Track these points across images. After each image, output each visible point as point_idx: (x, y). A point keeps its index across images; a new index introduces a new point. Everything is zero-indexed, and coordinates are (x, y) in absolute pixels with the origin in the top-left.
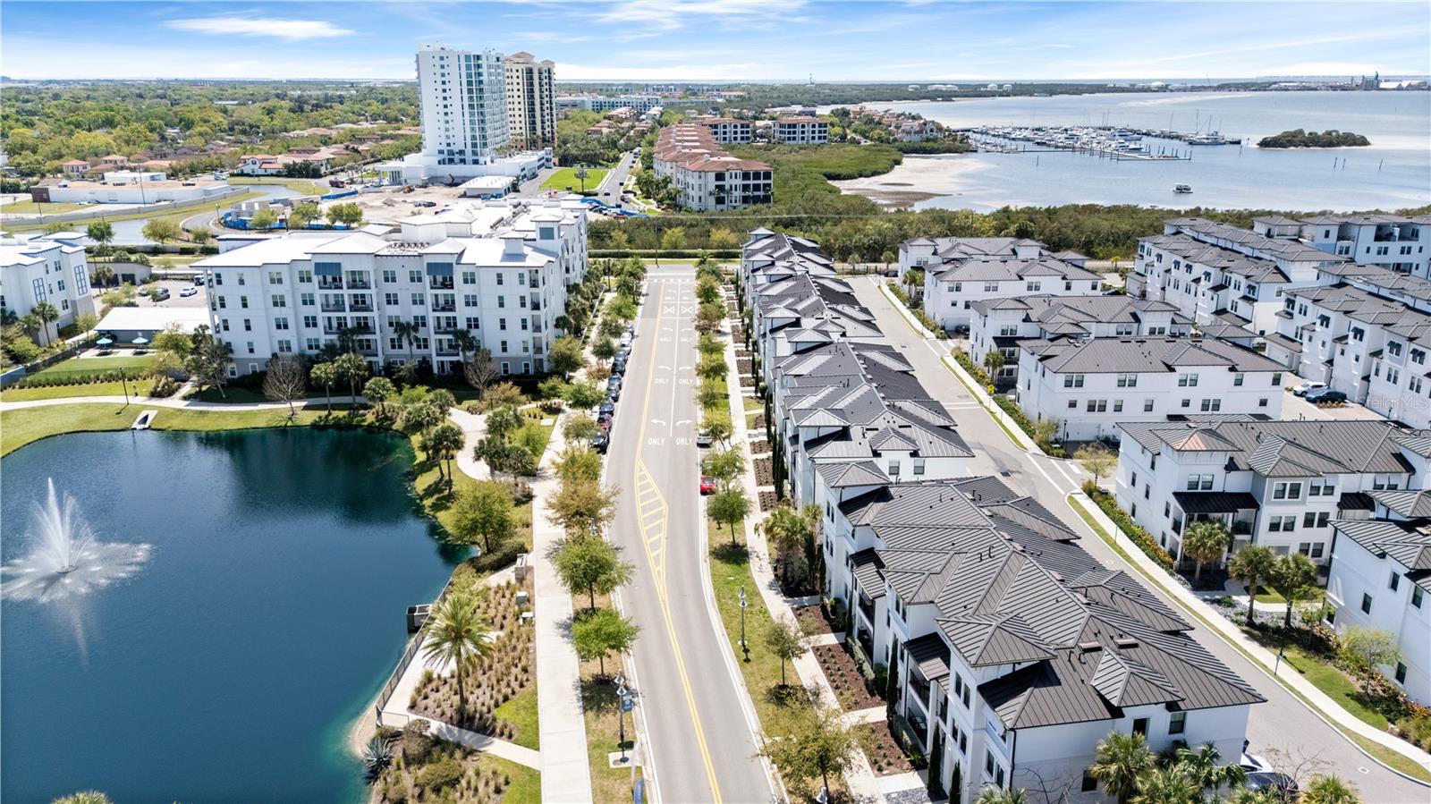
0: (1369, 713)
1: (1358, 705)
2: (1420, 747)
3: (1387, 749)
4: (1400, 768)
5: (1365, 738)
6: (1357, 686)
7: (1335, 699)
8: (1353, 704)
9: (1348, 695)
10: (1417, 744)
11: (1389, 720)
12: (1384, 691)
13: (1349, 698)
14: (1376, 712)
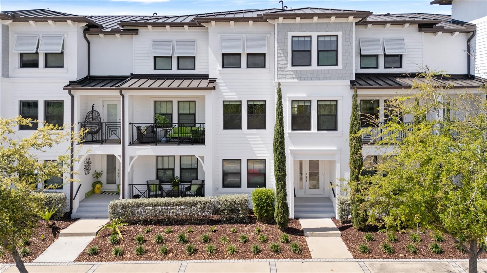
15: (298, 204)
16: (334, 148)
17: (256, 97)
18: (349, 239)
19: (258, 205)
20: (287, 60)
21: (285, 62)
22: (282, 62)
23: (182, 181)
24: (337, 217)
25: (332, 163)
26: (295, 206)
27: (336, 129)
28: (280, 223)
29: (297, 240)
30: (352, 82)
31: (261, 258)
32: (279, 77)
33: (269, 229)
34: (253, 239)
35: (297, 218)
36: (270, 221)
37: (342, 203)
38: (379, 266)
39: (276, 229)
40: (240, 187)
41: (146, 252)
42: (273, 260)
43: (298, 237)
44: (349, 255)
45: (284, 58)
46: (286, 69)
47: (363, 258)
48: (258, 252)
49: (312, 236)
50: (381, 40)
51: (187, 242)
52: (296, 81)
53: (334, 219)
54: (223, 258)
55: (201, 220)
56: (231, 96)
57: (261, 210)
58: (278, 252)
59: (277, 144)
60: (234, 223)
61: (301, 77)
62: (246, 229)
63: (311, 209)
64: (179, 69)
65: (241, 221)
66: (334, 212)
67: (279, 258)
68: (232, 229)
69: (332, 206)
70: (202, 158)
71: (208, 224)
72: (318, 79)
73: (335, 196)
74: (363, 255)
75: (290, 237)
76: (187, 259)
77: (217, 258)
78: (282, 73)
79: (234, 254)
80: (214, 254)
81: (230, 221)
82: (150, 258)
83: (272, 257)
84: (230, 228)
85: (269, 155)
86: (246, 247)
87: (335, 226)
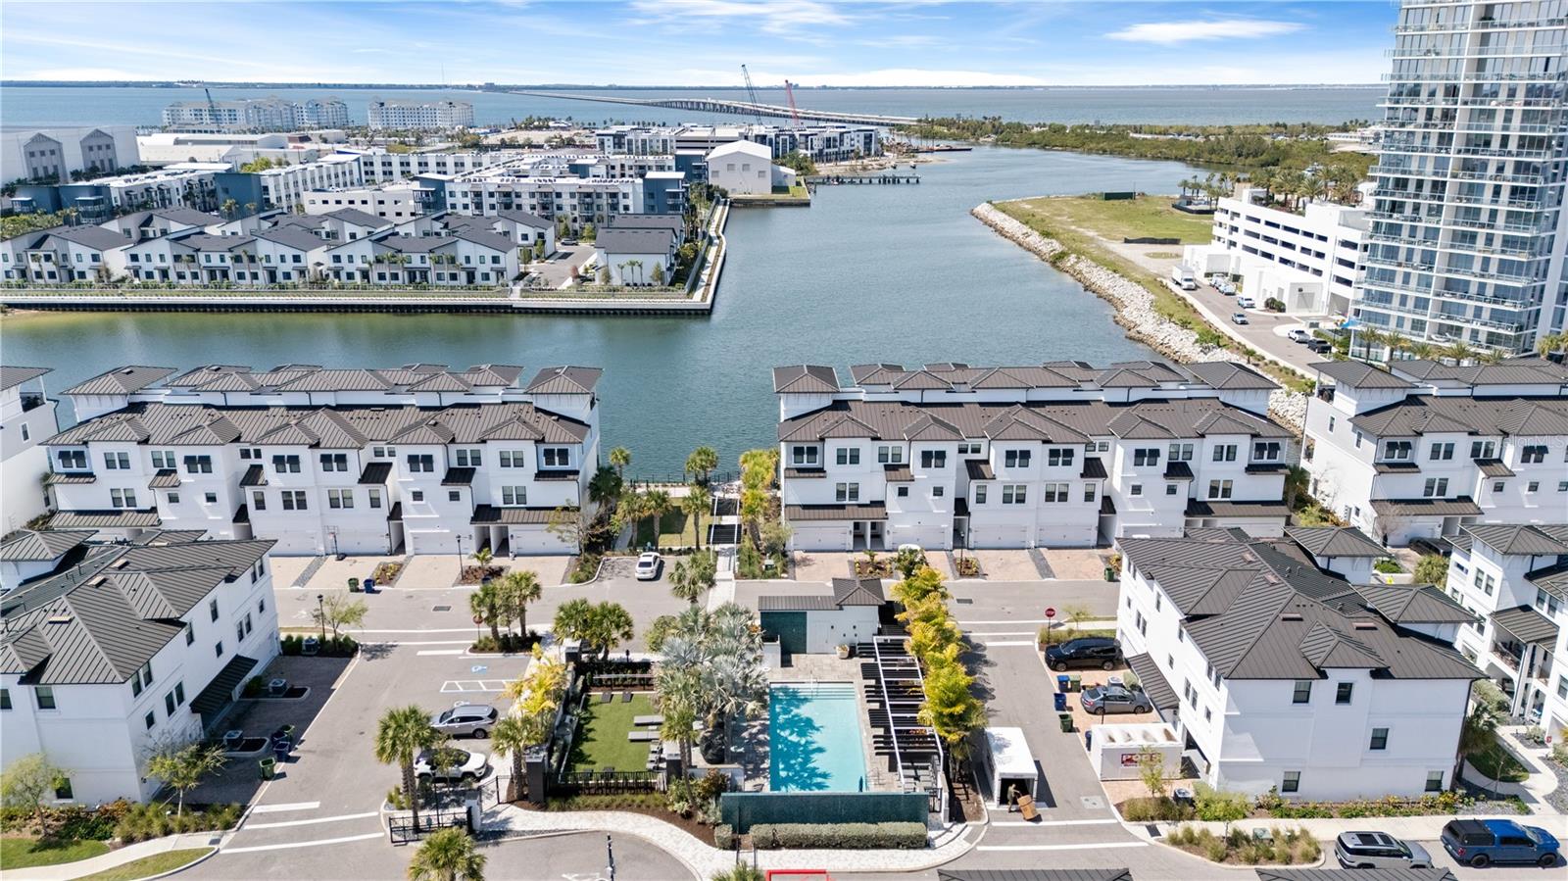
0: (73, 850)
1: (56, 851)
2: (154, 837)
3: (134, 864)
4: (169, 869)
5: (105, 872)
6: (28, 835)
7: (27, 865)
8: (49, 853)
9: (33, 851)
10: (148, 837)
11: (100, 839)
12: (57, 820)
13: (37, 854)
14: (78, 843)
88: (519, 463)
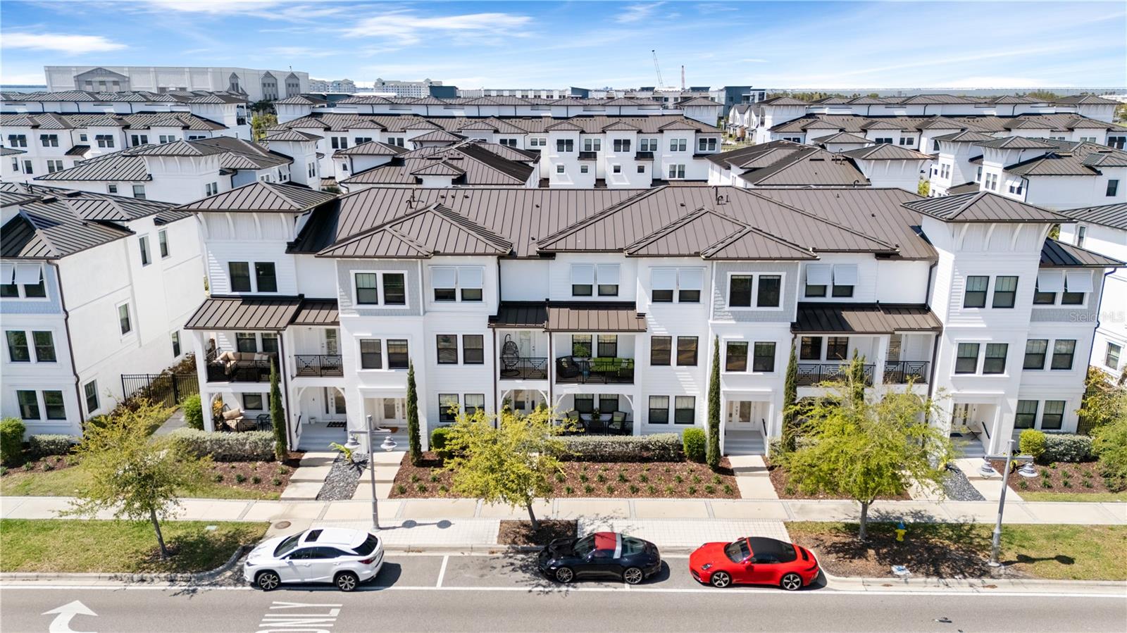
15: (728, 440)
16: (769, 390)
17: (688, 332)
18: (776, 480)
19: (689, 446)
20: (725, 301)
21: (723, 303)
22: (719, 303)
23: (602, 411)
24: (767, 455)
25: (765, 405)
26: (725, 442)
27: (772, 370)
28: (711, 465)
29: (727, 479)
30: (793, 325)
31: (697, 497)
32: (716, 317)
33: (700, 468)
34: (687, 478)
35: (726, 455)
36: (701, 459)
37: (773, 445)
38: (799, 506)
39: (706, 469)
40: (667, 422)
41: (593, 490)
42: (708, 500)
43: (729, 477)
44: (775, 495)
45: (721, 299)
46: (723, 310)
47: (787, 498)
48: (693, 492)
49: (741, 475)
50: (832, 266)
51: (626, 481)
52: (733, 322)
53: (763, 455)
54: (663, 496)
55: (633, 458)
56: (660, 331)
57: (692, 450)
58: (711, 492)
59: (713, 394)
60: (664, 461)
61: (738, 318)
62: (678, 468)
63: (741, 446)
64: (600, 295)
65: (672, 460)
66: (764, 449)
67: (712, 498)
68: (665, 468)
69: (763, 443)
70: (631, 397)
71: (640, 461)
72: (757, 320)
73: (766, 434)
74: (788, 495)
75: (721, 477)
76: (631, 497)
77: (658, 496)
78: (719, 313)
79: (673, 493)
80: (654, 493)
81: (661, 459)
82: (599, 496)
83: (706, 497)
84: (662, 467)
85: (699, 392)
86: (682, 487)
87: (764, 466)
88: (683, 148)
